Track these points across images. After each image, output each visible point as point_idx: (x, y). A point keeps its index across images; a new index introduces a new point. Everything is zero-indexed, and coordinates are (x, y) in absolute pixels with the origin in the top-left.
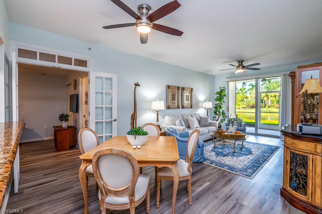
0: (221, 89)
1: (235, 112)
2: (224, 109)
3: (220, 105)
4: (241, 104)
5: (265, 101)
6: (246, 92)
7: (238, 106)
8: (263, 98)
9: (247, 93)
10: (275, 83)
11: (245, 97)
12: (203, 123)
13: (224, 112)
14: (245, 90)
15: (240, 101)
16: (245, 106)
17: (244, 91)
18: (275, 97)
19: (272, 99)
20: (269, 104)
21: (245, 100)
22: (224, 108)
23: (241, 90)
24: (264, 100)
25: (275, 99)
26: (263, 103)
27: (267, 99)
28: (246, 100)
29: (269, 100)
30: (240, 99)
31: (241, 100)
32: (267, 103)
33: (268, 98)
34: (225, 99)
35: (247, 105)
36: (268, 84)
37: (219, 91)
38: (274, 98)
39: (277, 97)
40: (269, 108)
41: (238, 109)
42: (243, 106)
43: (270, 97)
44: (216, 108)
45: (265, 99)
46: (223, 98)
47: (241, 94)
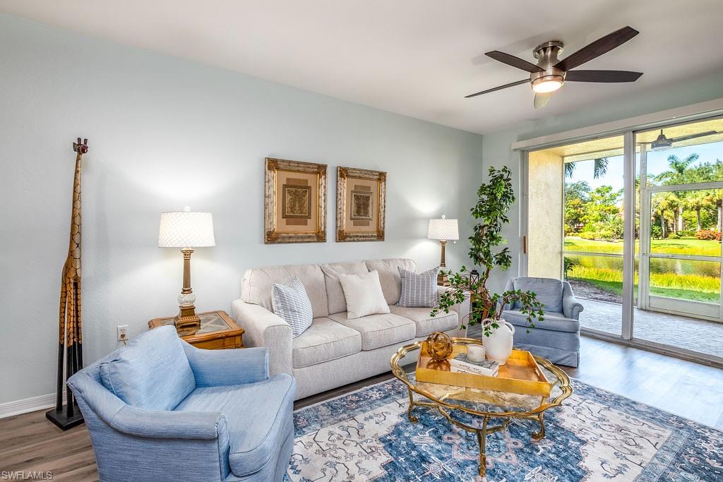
0: (496, 174)
1: (561, 253)
2: (504, 243)
3: (492, 229)
4: (598, 227)
5: (667, 220)
6: (613, 198)
7: (590, 233)
8: (662, 212)
9: (615, 201)
10: (699, 174)
11: (610, 210)
12: (410, 294)
13: (506, 254)
14: (611, 192)
15: (596, 221)
16: (609, 233)
17: (607, 195)
18: (698, 209)
19: (687, 214)
20: (680, 228)
21: (611, 216)
22: (506, 240)
23: (598, 191)
24: (665, 217)
25: (699, 214)
26: (660, 226)
27: (672, 214)
28: (612, 218)
29: (680, 219)
30: (596, 214)
31: (599, 218)
32: (673, 225)
33: (675, 212)
34: (509, 210)
35: (615, 230)
36: (675, 177)
37: (488, 183)
38: (694, 213)
39: (702, 209)
40: (677, 238)
41: (591, 239)
42: (603, 232)
43: (680, 210)
44: (477, 240)
45: (668, 216)
46: (502, 206)
47: (598, 202)
